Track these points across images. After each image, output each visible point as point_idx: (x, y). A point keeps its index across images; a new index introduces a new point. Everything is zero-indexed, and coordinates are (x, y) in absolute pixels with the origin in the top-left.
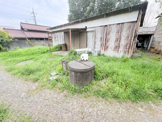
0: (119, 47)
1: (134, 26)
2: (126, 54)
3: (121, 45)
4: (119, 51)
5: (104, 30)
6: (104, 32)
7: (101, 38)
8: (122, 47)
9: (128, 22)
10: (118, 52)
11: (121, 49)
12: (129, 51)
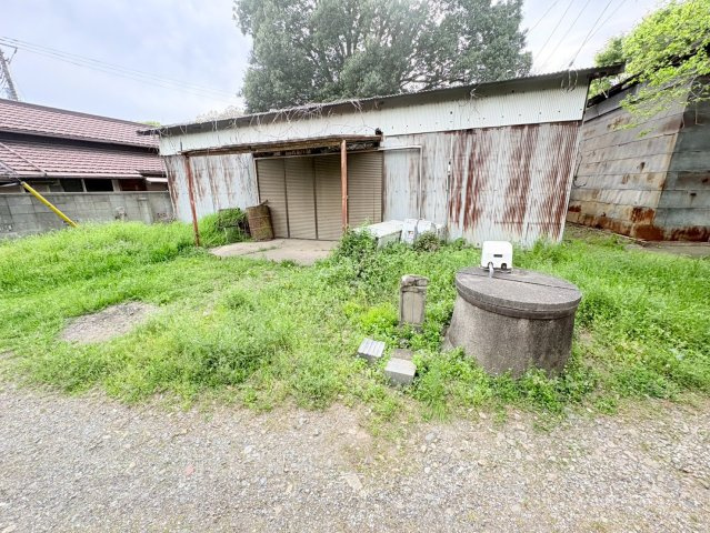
0: (524, 209)
1: (574, 137)
2: (550, 235)
3: (529, 203)
4: (525, 226)
5: (463, 147)
6: (461, 155)
7: (450, 178)
8: (535, 210)
9: (552, 123)
10: (520, 229)
11: (532, 216)
12: (558, 224)
